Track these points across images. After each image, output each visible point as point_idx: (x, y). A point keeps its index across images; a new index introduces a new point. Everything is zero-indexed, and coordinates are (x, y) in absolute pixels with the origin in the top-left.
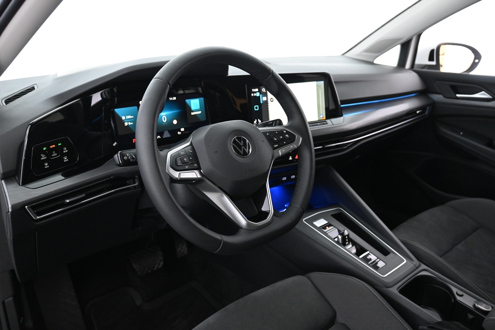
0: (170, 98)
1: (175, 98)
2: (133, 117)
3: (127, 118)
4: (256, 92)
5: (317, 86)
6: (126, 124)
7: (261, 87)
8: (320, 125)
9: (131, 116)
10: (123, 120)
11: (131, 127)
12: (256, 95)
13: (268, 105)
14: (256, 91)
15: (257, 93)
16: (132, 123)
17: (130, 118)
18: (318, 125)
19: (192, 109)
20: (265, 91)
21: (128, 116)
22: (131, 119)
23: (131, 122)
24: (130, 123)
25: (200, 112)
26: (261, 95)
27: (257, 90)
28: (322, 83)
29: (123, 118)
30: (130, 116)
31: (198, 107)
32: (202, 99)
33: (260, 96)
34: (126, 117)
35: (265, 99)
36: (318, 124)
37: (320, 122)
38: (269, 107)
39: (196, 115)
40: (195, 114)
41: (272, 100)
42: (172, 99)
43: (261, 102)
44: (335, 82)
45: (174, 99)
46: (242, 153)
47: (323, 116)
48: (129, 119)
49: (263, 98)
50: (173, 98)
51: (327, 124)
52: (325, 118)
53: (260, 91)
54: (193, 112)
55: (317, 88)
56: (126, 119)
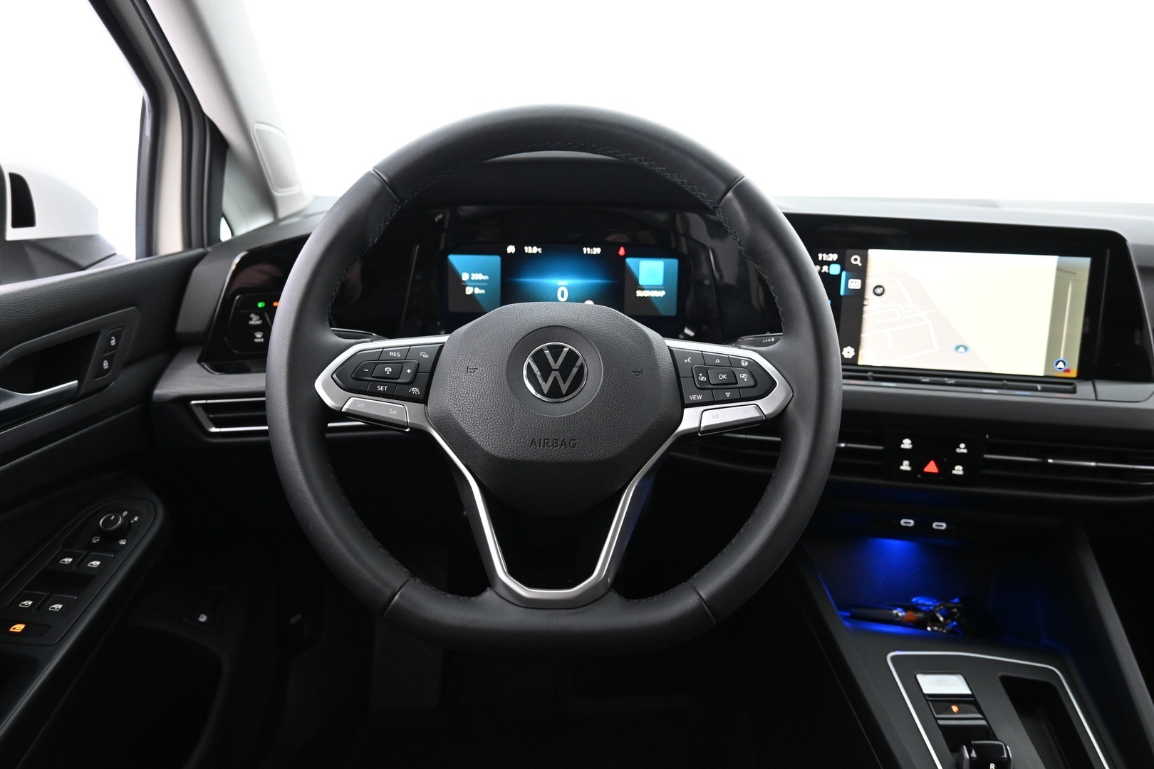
0: (585, 249)
1: (597, 251)
2: (486, 278)
3: (473, 278)
4: (829, 263)
5: (1059, 269)
6: (469, 291)
7: (849, 251)
8: (1044, 390)
9: (484, 274)
10: (464, 281)
11: (479, 298)
12: (827, 271)
13: (863, 302)
14: (830, 259)
15: (832, 266)
16: (483, 291)
17: (480, 279)
18: (1036, 390)
19: (642, 282)
20: (860, 264)
21: (477, 274)
22: (483, 281)
23: (480, 288)
24: (477, 291)
25: (662, 294)
26: (844, 274)
27: (834, 257)
28: (1084, 263)
29: (465, 277)
30: (481, 275)
31: (659, 279)
32: (674, 263)
33: (840, 275)
34: (470, 276)
35: (855, 284)
36: (1039, 387)
37: (1048, 382)
38: (865, 309)
39: (648, 298)
40: (646, 296)
41: (879, 291)
42: (589, 253)
43: (842, 292)
44: (1142, 269)
45: (595, 253)
46: (546, 390)
47: (1069, 364)
48: (478, 281)
49: (850, 281)
50: (594, 249)
51: (1074, 391)
52: (1074, 374)
53: (842, 262)
54: (642, 289)
55: (1058, 278)
56: (470, 280)
